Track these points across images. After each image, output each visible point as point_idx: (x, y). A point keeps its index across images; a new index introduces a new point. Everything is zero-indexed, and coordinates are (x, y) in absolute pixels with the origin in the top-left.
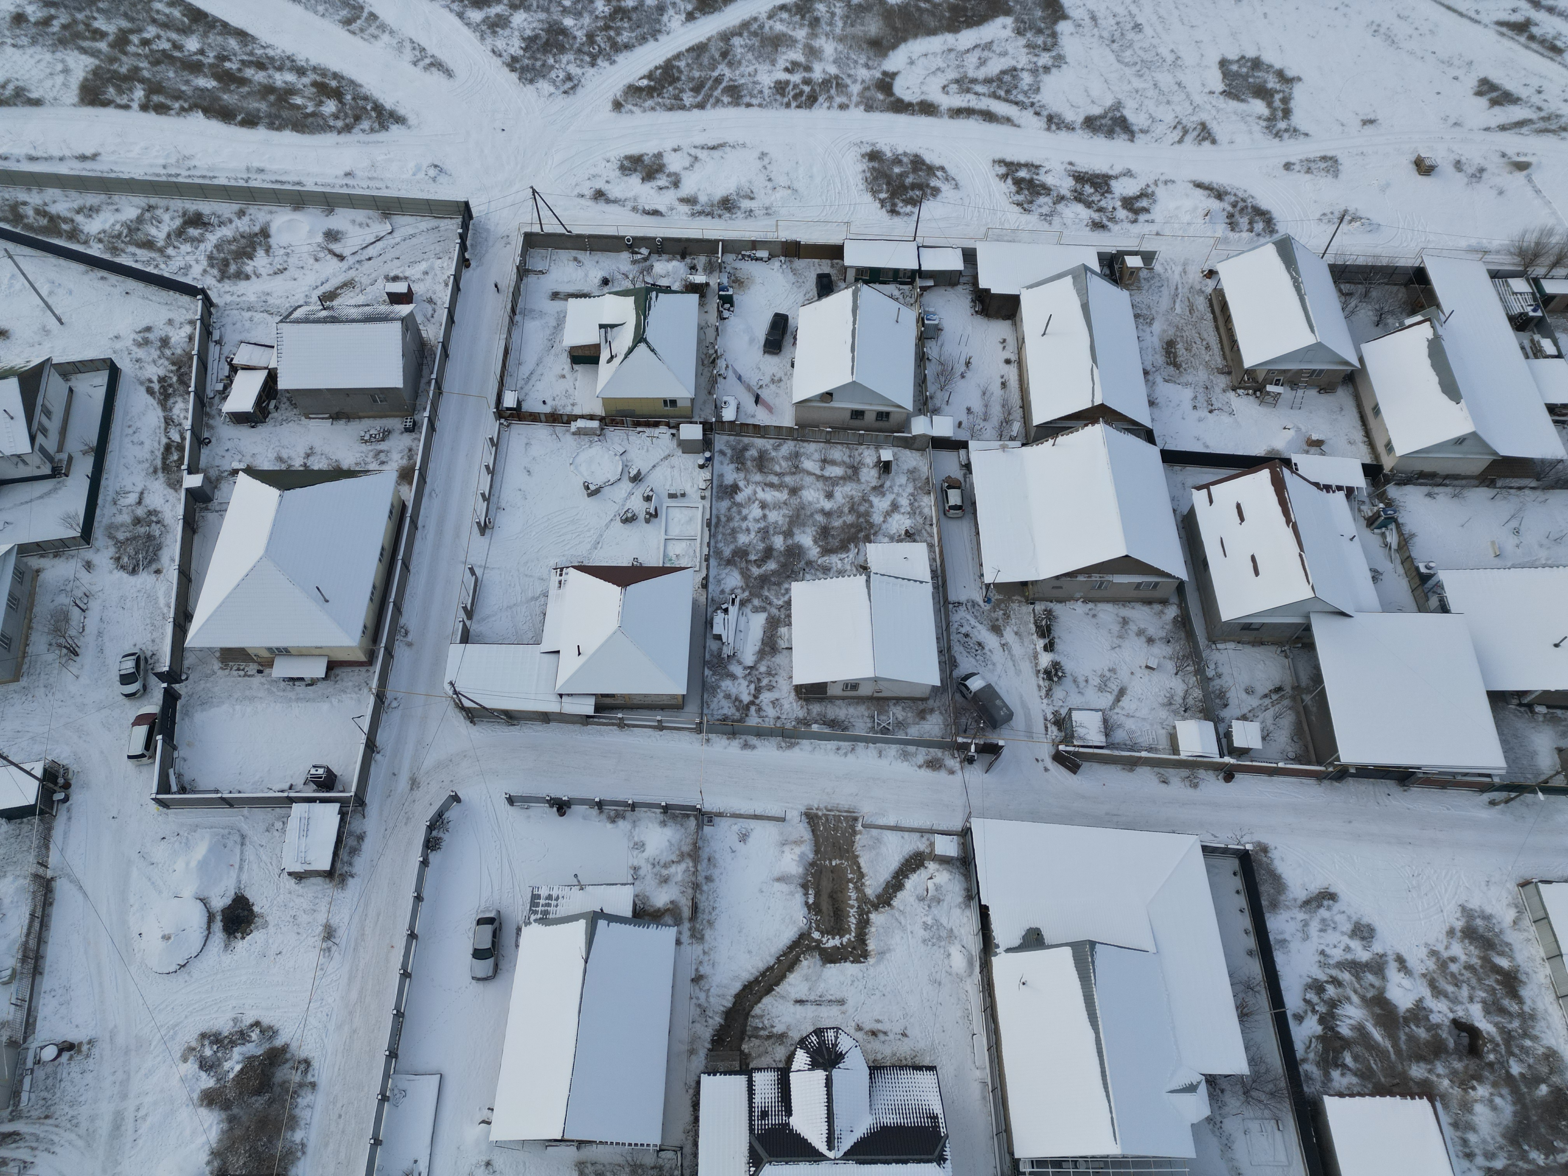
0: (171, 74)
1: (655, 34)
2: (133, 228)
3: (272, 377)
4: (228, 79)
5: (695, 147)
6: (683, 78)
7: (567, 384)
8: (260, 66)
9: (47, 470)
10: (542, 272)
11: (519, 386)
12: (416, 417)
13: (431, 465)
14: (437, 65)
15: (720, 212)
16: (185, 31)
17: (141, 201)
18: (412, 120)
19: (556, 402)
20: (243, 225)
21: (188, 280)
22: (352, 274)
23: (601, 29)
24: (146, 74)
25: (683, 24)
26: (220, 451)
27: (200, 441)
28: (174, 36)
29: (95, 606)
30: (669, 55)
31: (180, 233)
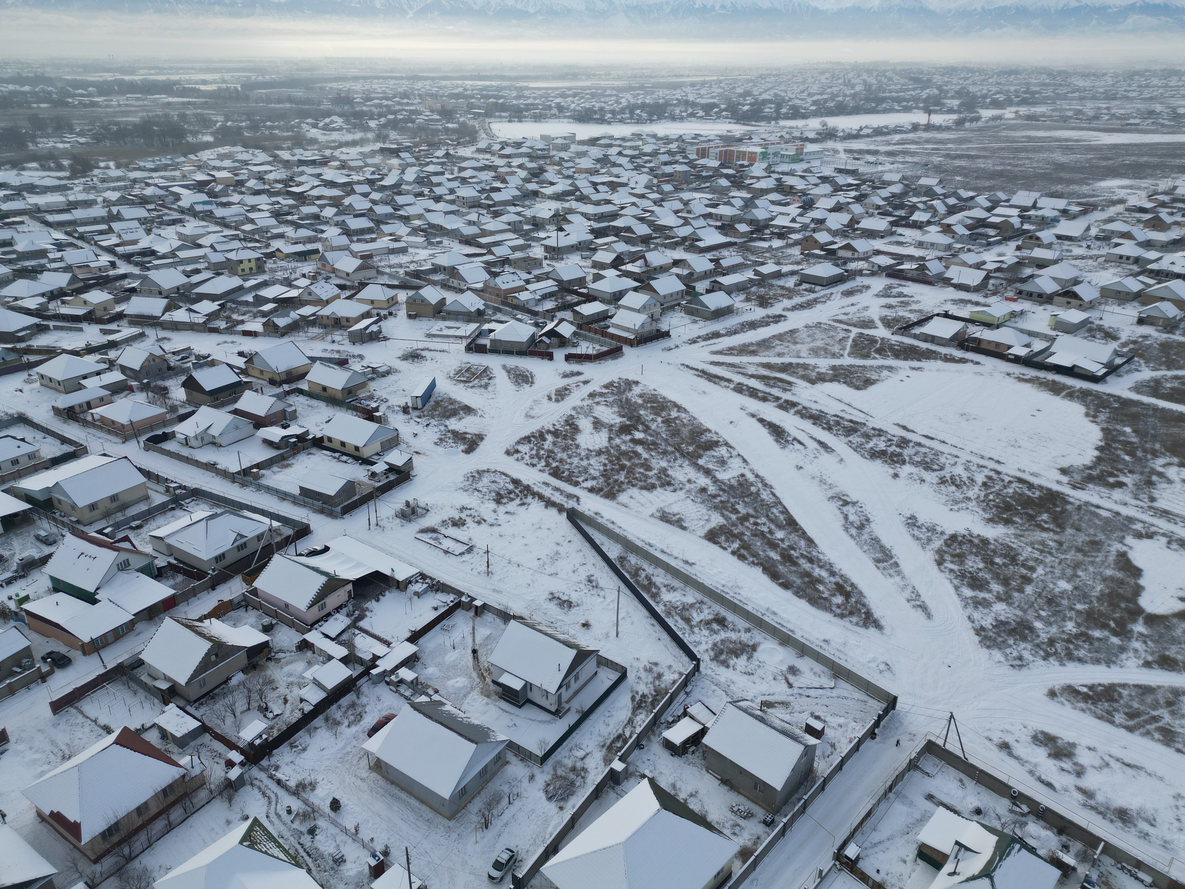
0: (759, 544)
1: (1109, 663)
2: (686, 608)
3: (703, 731)
4: (787, 558)
5: (1110, 756)
6: (1122, 702)
7: (905, 869)
8: (811, 560)
9: (553, 709)
10: (928, 774)
11: (865, 845)
12: (776, 818)
13: (766, 860)
14: (924, 608)
15: (1113, 817)
16: (780, 527)
17: (699, 596)
18: (887, 630)
19: (888, 878)
20: (745, 637)
21: (695, 650)
22: (791, 699)
23: (1063, 640)
24: (746, 538)
25: (1138, 666)
26: (645, 758)
27: (638, 745)
28: (773, 527)
29: (517, 804)
30: (1116, 681)
31: (708, 623)
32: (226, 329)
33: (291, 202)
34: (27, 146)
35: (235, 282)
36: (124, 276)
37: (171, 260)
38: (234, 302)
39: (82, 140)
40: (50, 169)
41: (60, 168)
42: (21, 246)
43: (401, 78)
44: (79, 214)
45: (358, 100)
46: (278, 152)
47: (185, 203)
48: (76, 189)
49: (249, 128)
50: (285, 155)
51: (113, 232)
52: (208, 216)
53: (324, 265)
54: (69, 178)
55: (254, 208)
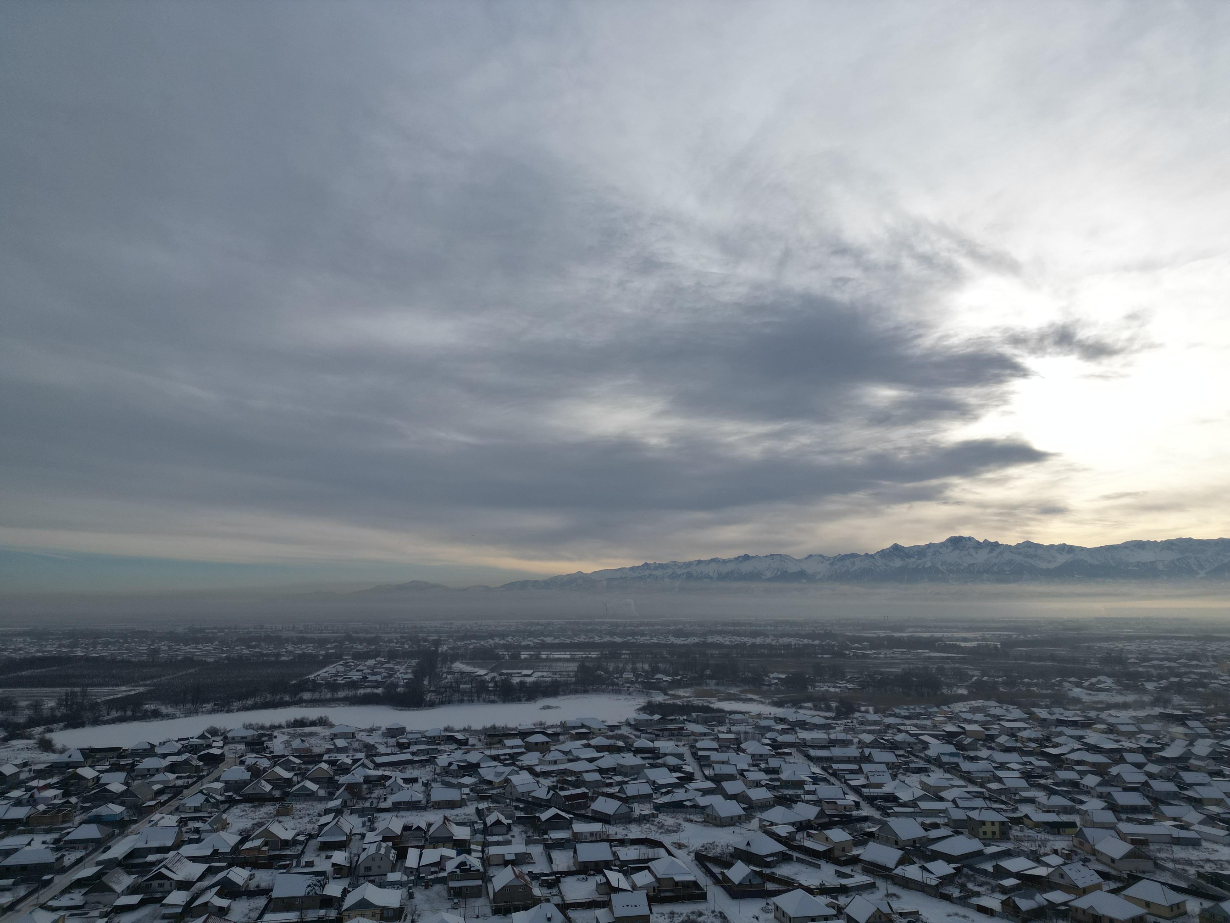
32: (959, 898)
33: (1045, 764)
34: (807, 689)
35: (974, 845)
36: (865, 819)
37: (911, 810)
38: (972, 868)
39: (850, 686)
40: (821, 709)
41: (828, 709)
42: (785, 776)
43: (1189, 638)
44: (837, 752)
45: (1132, 660)
46: (1034, 710)
47: (932, 752)
48: (838, 729)
49: (1004, 684)
50: (1042, 713)
51: (862, 772)
52: (953, 769)
53: (1081, 843)
54: (833, 719)
55: (1003, 766)
